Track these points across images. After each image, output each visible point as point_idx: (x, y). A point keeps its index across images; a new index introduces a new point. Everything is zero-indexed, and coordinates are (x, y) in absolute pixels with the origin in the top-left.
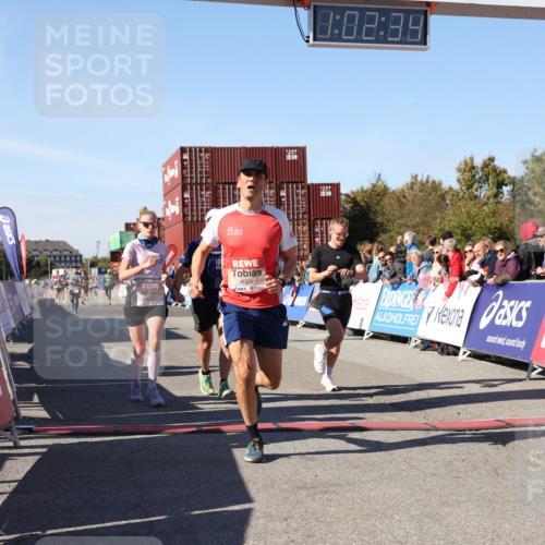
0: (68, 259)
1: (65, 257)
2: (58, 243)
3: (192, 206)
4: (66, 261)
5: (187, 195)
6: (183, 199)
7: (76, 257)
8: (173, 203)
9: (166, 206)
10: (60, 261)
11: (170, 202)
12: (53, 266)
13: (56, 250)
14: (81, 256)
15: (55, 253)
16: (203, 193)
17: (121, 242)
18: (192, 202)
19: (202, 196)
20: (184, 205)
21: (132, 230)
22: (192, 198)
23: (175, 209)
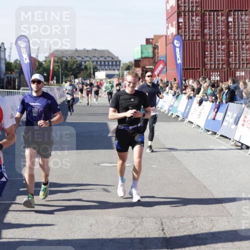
0: (110, 63)
1: (108, 62)
2: (103, 51)
3: (185, 28)
4: (109, 65)
5: (181, 20)
6: (178, 23)
7: (116, 62)
8: (172, 26)
9: (168, 28)
10: (105, 65)
11: (170, 25)
12: (95, 69)
13: (102, 57)
14: (120, 62)
15: (101, 59)
16: (194, 18)
17: (142, 53)
18: (185, 25)
19: (192, 21)
20: (179, 28)
21: (151, 43)
22: (185, 22)
23: (173, 30)
